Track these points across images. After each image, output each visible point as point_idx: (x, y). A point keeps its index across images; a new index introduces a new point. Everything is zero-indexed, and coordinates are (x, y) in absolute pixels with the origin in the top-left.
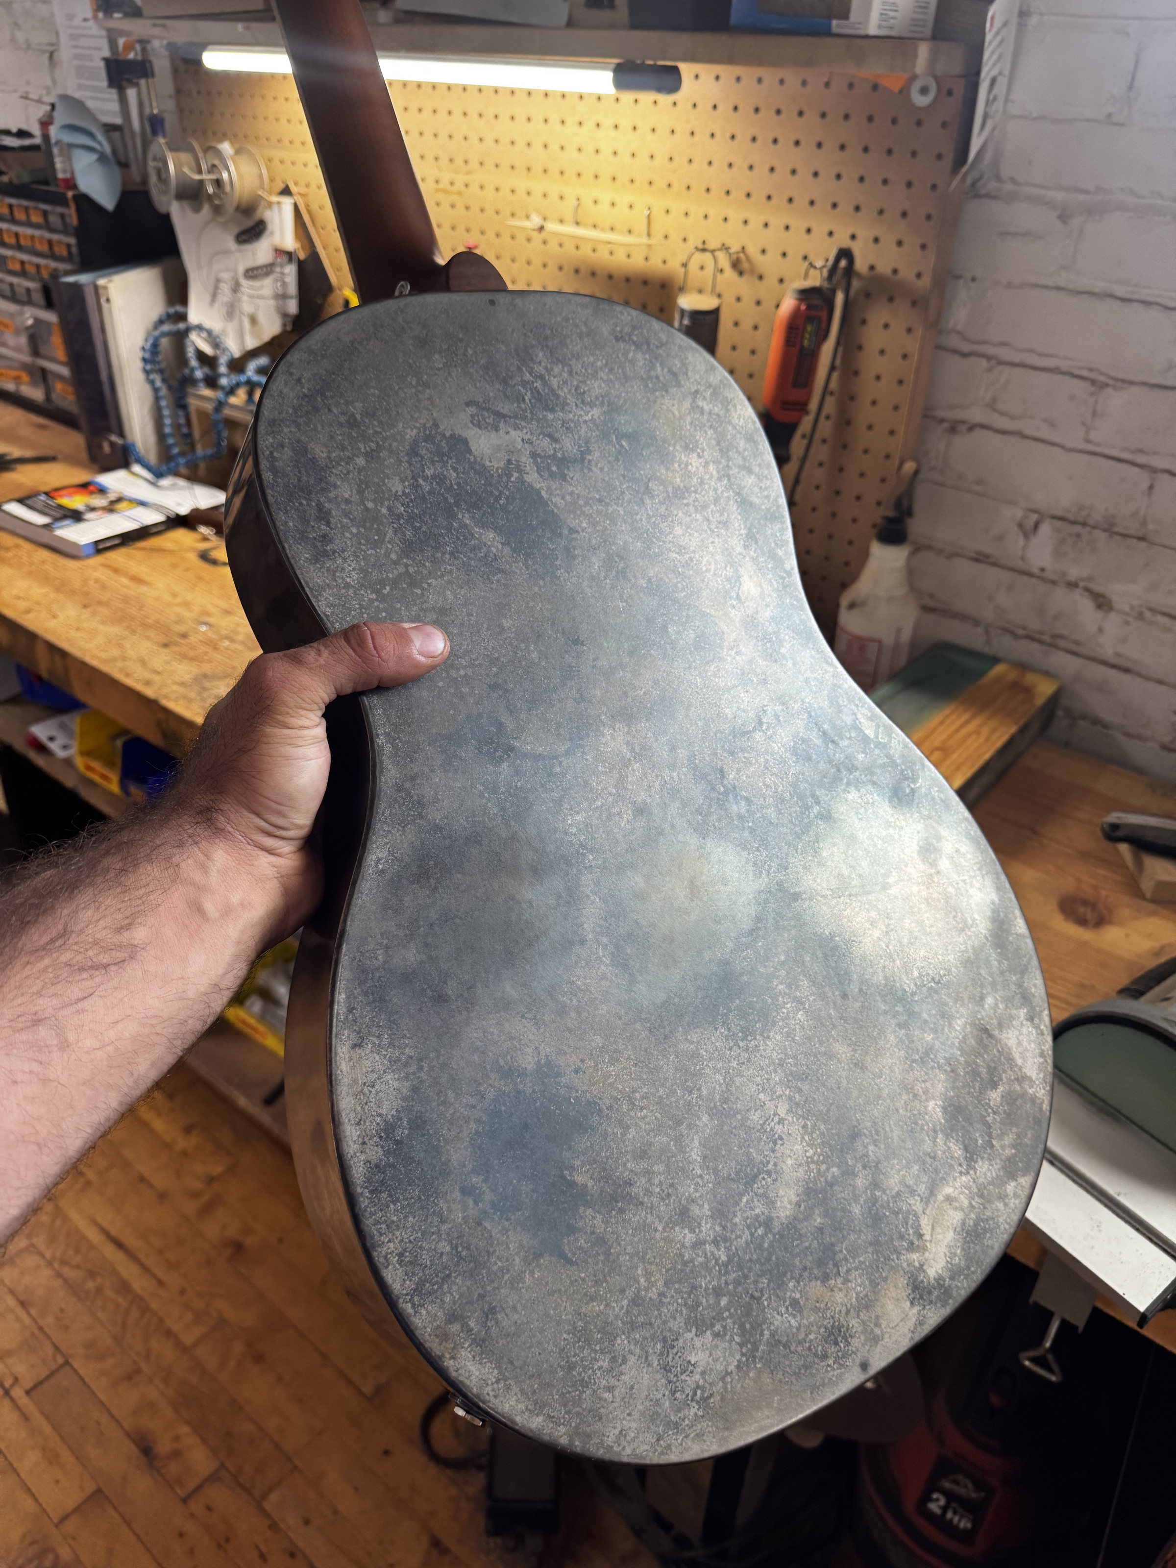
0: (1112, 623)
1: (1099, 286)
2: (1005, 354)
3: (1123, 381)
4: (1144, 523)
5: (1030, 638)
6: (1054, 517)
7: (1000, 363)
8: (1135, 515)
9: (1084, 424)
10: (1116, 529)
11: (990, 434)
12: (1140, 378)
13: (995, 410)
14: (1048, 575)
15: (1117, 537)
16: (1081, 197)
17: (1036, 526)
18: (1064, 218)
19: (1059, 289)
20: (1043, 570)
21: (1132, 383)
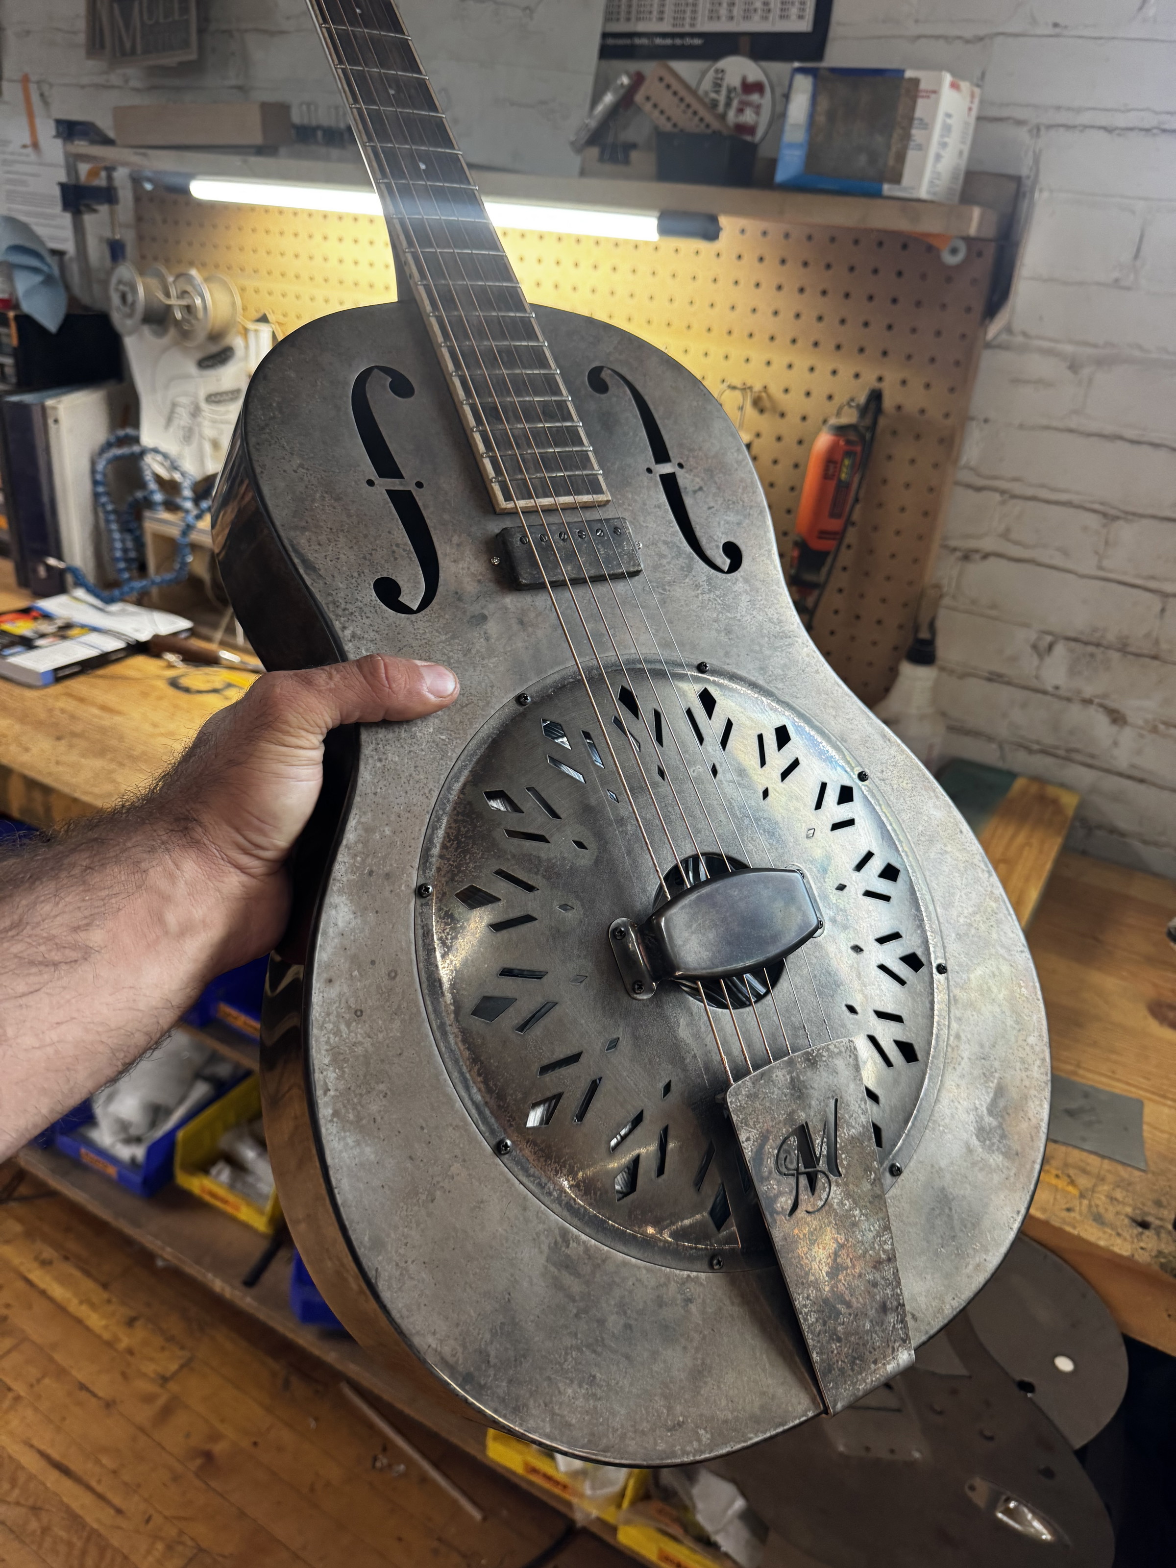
0: (1127, 736)
1: (1109, 429)
2: (1017, 488)
3: (1134, 514)
4: (1157, 642)
5: (1044, 752)
6: (1068, 639)
7: (1014, 497)
8: (1147, 636)
9: (1096, 553)
10: (1130, 649)
11: (1004, 562)
12: (1150, 511)
13: (1009, 540)
14: (1061, 692)
15: (1130, 657)
16: (1090, 351)
17: (1051, 647)
18: (1074, 366)
19: (1071, 431)
20: (1057, 688)
21: (1142, 516)
